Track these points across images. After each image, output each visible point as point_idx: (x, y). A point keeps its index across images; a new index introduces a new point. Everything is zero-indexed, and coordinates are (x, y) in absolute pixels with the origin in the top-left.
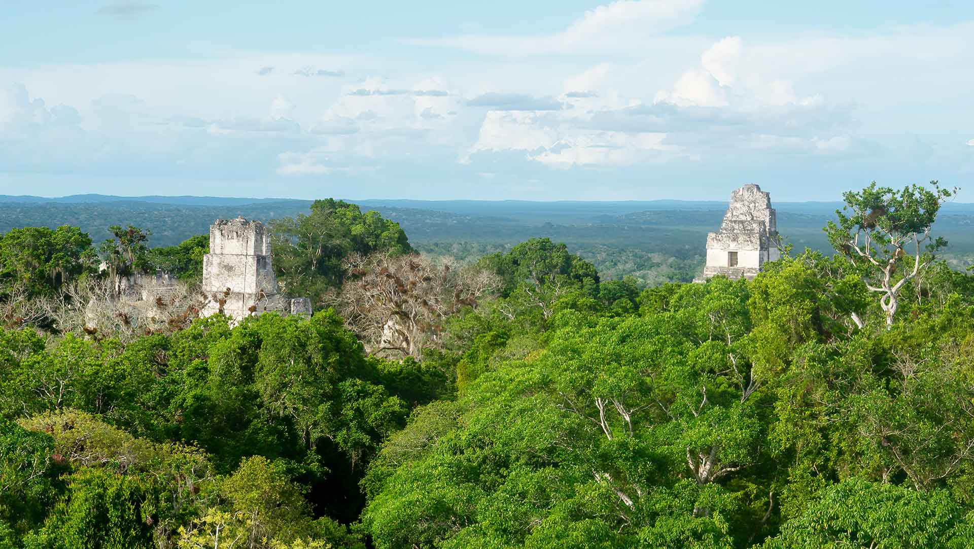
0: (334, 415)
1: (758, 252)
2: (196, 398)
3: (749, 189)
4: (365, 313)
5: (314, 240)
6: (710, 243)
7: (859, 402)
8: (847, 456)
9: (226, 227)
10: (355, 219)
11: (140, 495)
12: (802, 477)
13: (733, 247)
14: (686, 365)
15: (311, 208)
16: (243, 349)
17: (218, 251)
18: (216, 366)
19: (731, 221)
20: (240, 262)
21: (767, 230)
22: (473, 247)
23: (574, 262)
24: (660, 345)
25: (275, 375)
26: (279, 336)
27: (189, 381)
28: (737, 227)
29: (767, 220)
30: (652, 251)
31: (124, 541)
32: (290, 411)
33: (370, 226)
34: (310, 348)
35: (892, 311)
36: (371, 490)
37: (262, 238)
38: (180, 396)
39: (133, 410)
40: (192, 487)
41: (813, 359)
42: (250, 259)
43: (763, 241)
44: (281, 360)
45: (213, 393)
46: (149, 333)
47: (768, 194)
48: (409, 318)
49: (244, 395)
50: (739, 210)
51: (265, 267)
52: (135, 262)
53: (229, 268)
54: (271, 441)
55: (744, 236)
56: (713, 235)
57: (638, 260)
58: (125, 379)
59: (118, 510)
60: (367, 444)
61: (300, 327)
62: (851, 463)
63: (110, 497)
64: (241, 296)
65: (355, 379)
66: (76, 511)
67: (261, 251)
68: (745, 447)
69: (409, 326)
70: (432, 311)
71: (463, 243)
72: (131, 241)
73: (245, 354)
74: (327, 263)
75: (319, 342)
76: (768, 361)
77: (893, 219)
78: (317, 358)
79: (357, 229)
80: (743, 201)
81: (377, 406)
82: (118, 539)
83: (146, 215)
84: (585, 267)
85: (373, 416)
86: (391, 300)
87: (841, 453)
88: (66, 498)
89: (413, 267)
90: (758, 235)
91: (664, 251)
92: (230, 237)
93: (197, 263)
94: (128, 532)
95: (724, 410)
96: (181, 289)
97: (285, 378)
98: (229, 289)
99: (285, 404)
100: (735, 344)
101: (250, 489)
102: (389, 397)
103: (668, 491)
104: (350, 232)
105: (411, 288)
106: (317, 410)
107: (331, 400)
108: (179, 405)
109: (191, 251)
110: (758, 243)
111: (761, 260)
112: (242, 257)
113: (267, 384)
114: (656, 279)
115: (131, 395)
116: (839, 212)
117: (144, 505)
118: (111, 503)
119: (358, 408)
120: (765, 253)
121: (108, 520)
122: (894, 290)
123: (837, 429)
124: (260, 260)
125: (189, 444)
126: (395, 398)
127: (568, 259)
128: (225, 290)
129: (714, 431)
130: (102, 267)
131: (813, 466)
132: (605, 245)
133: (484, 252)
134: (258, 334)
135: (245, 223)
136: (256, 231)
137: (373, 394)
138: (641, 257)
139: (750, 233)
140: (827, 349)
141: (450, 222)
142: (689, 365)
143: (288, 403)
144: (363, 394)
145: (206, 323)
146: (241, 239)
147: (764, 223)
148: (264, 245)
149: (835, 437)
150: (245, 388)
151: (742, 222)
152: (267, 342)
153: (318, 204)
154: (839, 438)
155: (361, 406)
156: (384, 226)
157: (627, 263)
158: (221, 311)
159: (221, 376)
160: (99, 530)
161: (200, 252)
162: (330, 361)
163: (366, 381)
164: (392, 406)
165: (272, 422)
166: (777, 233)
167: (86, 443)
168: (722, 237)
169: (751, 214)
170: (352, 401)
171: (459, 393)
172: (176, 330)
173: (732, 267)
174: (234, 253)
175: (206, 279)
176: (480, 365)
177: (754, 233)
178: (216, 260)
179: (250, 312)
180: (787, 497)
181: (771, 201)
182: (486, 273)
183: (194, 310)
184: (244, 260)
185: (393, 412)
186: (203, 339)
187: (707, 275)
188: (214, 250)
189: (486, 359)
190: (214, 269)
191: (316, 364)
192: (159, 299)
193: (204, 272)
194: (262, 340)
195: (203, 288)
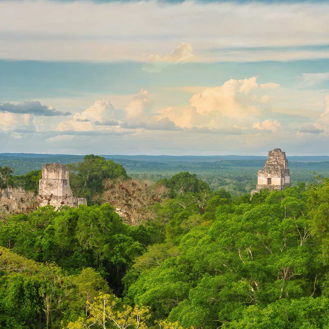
0: (110, 249)
1: (280, 178)
2: (50, 242)
3: (276, 151)
4: (112, 205)
5: (85, 173)
6: (259, 174)
9: (49, 167)
10: (103, 163)
11: (38, 284)
13: (269, 176)
15: (84, 159)
16: (70, 220)
17: (46, 178)
18: (57, 226)
19: (268, 165)
20: (56, 182)
21: (284, 169)
23: (199, 183)
25: (84, 232)
26: (86, 215)
28: (271, 167)
29: (284, 164)
30: (226, 178)
31: (31, 304)
32: (91, 247)
33: (109, 166)
34: (100, 220)
36: (127, 283)
37: (65, 172)
38: (38, 242)
39: (23, 247)
40: (60, 281)
42: (60, 181)
43: (282, 173)
44: (87, 225)
45: (57, 240)
46: (17, 213)
47: (284, 153)
48: (131, 207)
49: (71, 241)
50: (272, 160)
51: (66, 184)
52: (8, 182)
53: (51, 185)
55: (274, 171)
56: (260, 171)
58: (20, 234)
59: (29, 291)
60: (125, 263)
61: (95, 211)
64: (56, 198)
65: (119, 234)
66: (10, 291)
67: (65, 178)
68: (305, 266)
69: (132, 211)
70: (142, 203)
72: (6, 173)
73: (71, 223)
74: (91, 183)
75: (104, 217)
78: (103, 225)
79: (104, 168)
80: (274, 156)
81: (129, 245)
82: (28, 303)
83: (4, 162)
85: (127, 250)
86: (124, 199)
89: (134, 184)
91: (232, 178)
92: (51, 171)
93: (34, 183)
94: (33, 301)
96: (32, 194)
97: (89, 233)
98: (52, 194)
102: (134, 242)
103: (272, 285)
104: (101, 169)
105: (132, 194)
106: (103, 247)
107: (109, 243)
108: (38, 246)
109: (31, 178)
110: (280, 174)
111: (282, 182)
113: (81, 236)
114: (229, 190)
117: (40, 289)
118: (26, 287)
119: (121, 247)
120: (283, 179)
121: (24, 295)
124: (64, 181)
125: (51, 262)
126: (137, 242)
127: (197, 181)
128: (50, 194)
132: (205, 175)
134: (77, 213)
135: (58, 165)
136: (62, 169)
137: (127, 240)
138: (221, 180)
139: (277, 170)
143: (90, 244)
144: (123, 240)
145: (44, 209)
146: (56, 172)
148: (66, 175)
150: (71, 238)
151: (273, 165)
152: (81, 217)
153: (87, 157)
156: (116, 167)
157: (215, 183)
158: (49, 204)
160: (21, 300)
161: (35, 178)
162: (108, 226)
163: (124, 235)
164: (136, 246)
165: (83, 253)
166: (289, 170)
167: (8, 262)
168: (264, 171)
169: (277, 161)
170: (118, 244)
171: (167, 240)
172: (30, 212)
173: (269, 185)
174: (53, 178)
175: (41, 190)
176: (176, 227)
177: (279, 170)
178: (45, 182)
179: (61, 205)
180: (325, 287)
181: (286, 156)
182: (163, 187)
183: (37, 203)
184: (57, 181)
185: (136, 249)
186: (43, 216)
187: (258, 188)
188: (44, 177)
189: (179, 224)
190: (44, 186)
191: (102, 227)
192: (22, 199)
193: (40, 186)
194: (78, 217)
195: (40, 193)
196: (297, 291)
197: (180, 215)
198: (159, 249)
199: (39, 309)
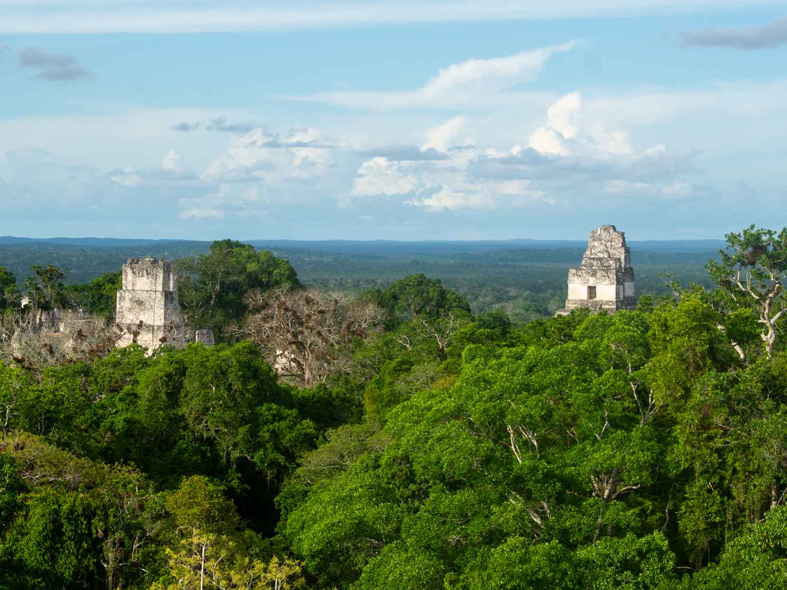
0: (251, 436)
1: (614, 287)
2: (127, 421)
3: (606, 229)
4: (265, 343)
5: (214, 277)
6: (571, 277)
7: (762, 427)
8: (741, 475)
9: (137, 265)
10: (249, 257)
11: (91, 511)
12: (699, 494)
13: (592, 281)
14: (590, 392)
15: (210, 248)
16: (169, 376)
17: (130, 288)
18: (144, 392)
19: (590, 259)
20: (150, 297)
21: (623, 266)
22: (348, 283)
23: (448, 296)
24: (565, 373)
25: (199, 400)
26: (202, 364)
27: (120, 406)
28: (595, 264)
29: (623, 257)
30: (509, 286)
31: (78, 552)
32: (212, 433)
33: (262, 264)
34: (231, 377)
35: (771, 341)
36: (285, 507)
37: (169, 275)
38: (109, 420)
39: (72, 432)
40: (137, 504)
41: (715, 387)
42: (159, 295)
43: (619, 276)
44: (205, 386)
45: (141, 417)
46: (71, 361)
47: (623, 234)
48: (304, 347)
49: (170, 419)
50: (597, 249)
51: (172, 301)
52: (54, 297)
53: (140, 303)
54: (195, 461)
55: (602, 272)
56: (574, 271)
57: (497, 294)
58: (63, 405)
59: (72, 525)
60: (282, 464)
61: (222, 357)
62: (744, 481)
63: (64, 513)
64: (151, 328)
65: (271, 404)
66: (34, 526)
67: (169, 288)
68: (647, 469)
69: (305, 355)
70: (326, 340)
71: (338, 278)
72: (51, 279)
73: (171, 381)
74: (225, 298)
75: (239, 370)
76: (668, 388)
77: (771, 257)
78: (237, 385)
79: (252, 267)
80: (601, 240)
81: (291, 428)
82: (72, 551)
84: (458, 300)
85: (287, 438)
86: (288, 331)
87: (735, 471)
88: (24, 513)
89: (308, 301)
90: (614, 271)
91: (520, 286)
92: (140, 275)
93: (108, 298)
94: (80, 545)
95: (626, 434)
96: (100, 322)
97: (208, 402)
98: (141, 322)
99: (208, 427)
100: (636, 373)
101: (191, 506)
102: (302, 420)
103: (577, 509)
104: (246, 270)
105: (306, 320)
106: (238, 432)
107: (249, 423)
108: (108, 428)
109: (103, 287)
110: (615, 278)
111: (617, 294)
112: (152, 292)
113: (192, 408)
115: (69, 418)
116: (721, 251)
117: (95, 521)
118: (66, 518)
119: (274, 430)
120: (621, 287)
121: (63, 534)
122: (772, 321)
123: (732, 450)
124: (168, 295)
125: (126, 463)
126: (308, 421)
127: (443, 294)
128: (138, 322)
129: (618, 453)
130: (24, 302)
131: (708, 484)
132: (466, 280)
133: (357, 287)
134: (183, 362)
135: (155, 262)
136: (164, 269)
137: (287, 417)
138: (499, 291)
139: (607, 269)
140: (728, 377)
141: (326, 260)
142: (593, 392)
143: (210, 426)
144: (278, 417)
145: (124, 352)
146: (150, 276)
147: (619, 260)
148: (172, 282)
149: (730, 458)
150: (171, 412)
151: (600, 259)
152: (192, 369)
153: (217, 245)
154: (734, 459)
155: (277, 429)
156: (277, 265)
157: (487, 296)
158: (135, 341)
159: (149, 401)
160: (55, 543)
161: (111, 289)
162: (249, 387)
163: (280, 406)
164: (305, 429)
165: (195, 443)
166: (632, 269)
167: (36, 463)
168: (582, 272)
169: (608, 251)
170: (269, 424)
171: (367, 416)
172: (96, 359)
173: (591, 300)
174: (144, 289)
175: (119, 312)
176: (386, 390)
177: (611, 269)
178: (128, 296)
179: (160, 343)
180: (685, 513)
181: (626, 240)
182: (371, 306)
183: (111, 341)
184: (153, 295)
185: (306, 434)
186: (122, 366)
187: (568, 307)
188: (126, 287)
189: (391, 384)
190: (126, 304)
191: (236, 390)
192: (80, 331)
193: (118, 306)
194: (187, 368)
195: (118, 321)
196: (629, 523)
197: (394, 364)
198: (351, 436)
199: (93, 563)
